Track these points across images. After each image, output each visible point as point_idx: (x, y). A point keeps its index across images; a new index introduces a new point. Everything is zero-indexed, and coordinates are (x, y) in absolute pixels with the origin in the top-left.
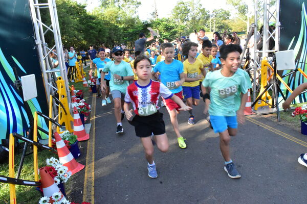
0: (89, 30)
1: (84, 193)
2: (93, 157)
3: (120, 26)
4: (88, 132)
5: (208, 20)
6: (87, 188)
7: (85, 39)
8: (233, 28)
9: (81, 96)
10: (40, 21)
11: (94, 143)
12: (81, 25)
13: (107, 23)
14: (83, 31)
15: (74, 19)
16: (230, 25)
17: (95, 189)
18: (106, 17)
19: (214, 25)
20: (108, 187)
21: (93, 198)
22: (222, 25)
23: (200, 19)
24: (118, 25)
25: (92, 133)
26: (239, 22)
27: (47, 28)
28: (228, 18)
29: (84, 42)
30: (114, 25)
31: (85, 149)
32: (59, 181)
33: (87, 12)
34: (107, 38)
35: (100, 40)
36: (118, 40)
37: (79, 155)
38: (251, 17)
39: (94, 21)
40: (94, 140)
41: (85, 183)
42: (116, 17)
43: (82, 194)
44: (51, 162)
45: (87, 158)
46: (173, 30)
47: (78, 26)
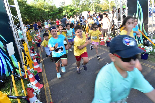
0: (30, 14)
1: (47, 98)
2: (47, 80)
3: (46, 10)
4: (41, 68)
5: (90, 4)
6: (47, 95)
7: (28, 18)
8: (103, 8)
9: (33, 49)
10: (11, 14)
11: (45, 73)
12: (25, 11)
13: (39, 9)
14: (27, 14)
15: (21, 8)
16: (101, 6)
17: (52, 96)
18: (38, 6)
19: (93, 7)
20: (57, 94)
21: (51, 100)
22: (97, 6)
23: (86, 4)
24: (45, 10)
25: (43, 68)
26: (105, 5)
27: (15, 18)
28: (100, 3)
29: (28, 20)
30: (43, 10)
31: (42, 76)
32: (35, 94)
33: (28, 4)
34: (40, 17)
35: (36, 18)
36: (46, 17)
37: (39, 80)
38: (111, 2)
39: (32, 9)
40: (45, 71)
41: (46, 93)
42: (44, 6)
43: (46, 99)
44: (30, 86)
45: (44, 81)
46: (74, 11)
47: (24, 12)
